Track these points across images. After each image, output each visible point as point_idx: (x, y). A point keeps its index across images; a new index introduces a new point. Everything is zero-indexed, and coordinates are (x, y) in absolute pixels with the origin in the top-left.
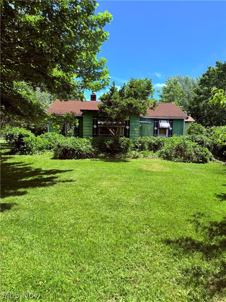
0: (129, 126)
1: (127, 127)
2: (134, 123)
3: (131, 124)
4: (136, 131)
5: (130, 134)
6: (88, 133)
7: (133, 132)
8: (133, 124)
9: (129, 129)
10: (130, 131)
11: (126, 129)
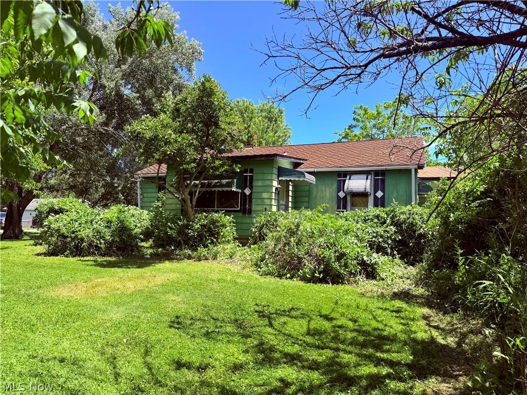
0: (251, 188)
1: (247, 192)
2: (262, 181)
3: (255, 183)
4: (265, 200)
5: (253, 206)
6: (174, 205)
7: (259, 201)
8: (260, 183)
9: (251, 194)
10: (253, 200)
11: (245, 194)
